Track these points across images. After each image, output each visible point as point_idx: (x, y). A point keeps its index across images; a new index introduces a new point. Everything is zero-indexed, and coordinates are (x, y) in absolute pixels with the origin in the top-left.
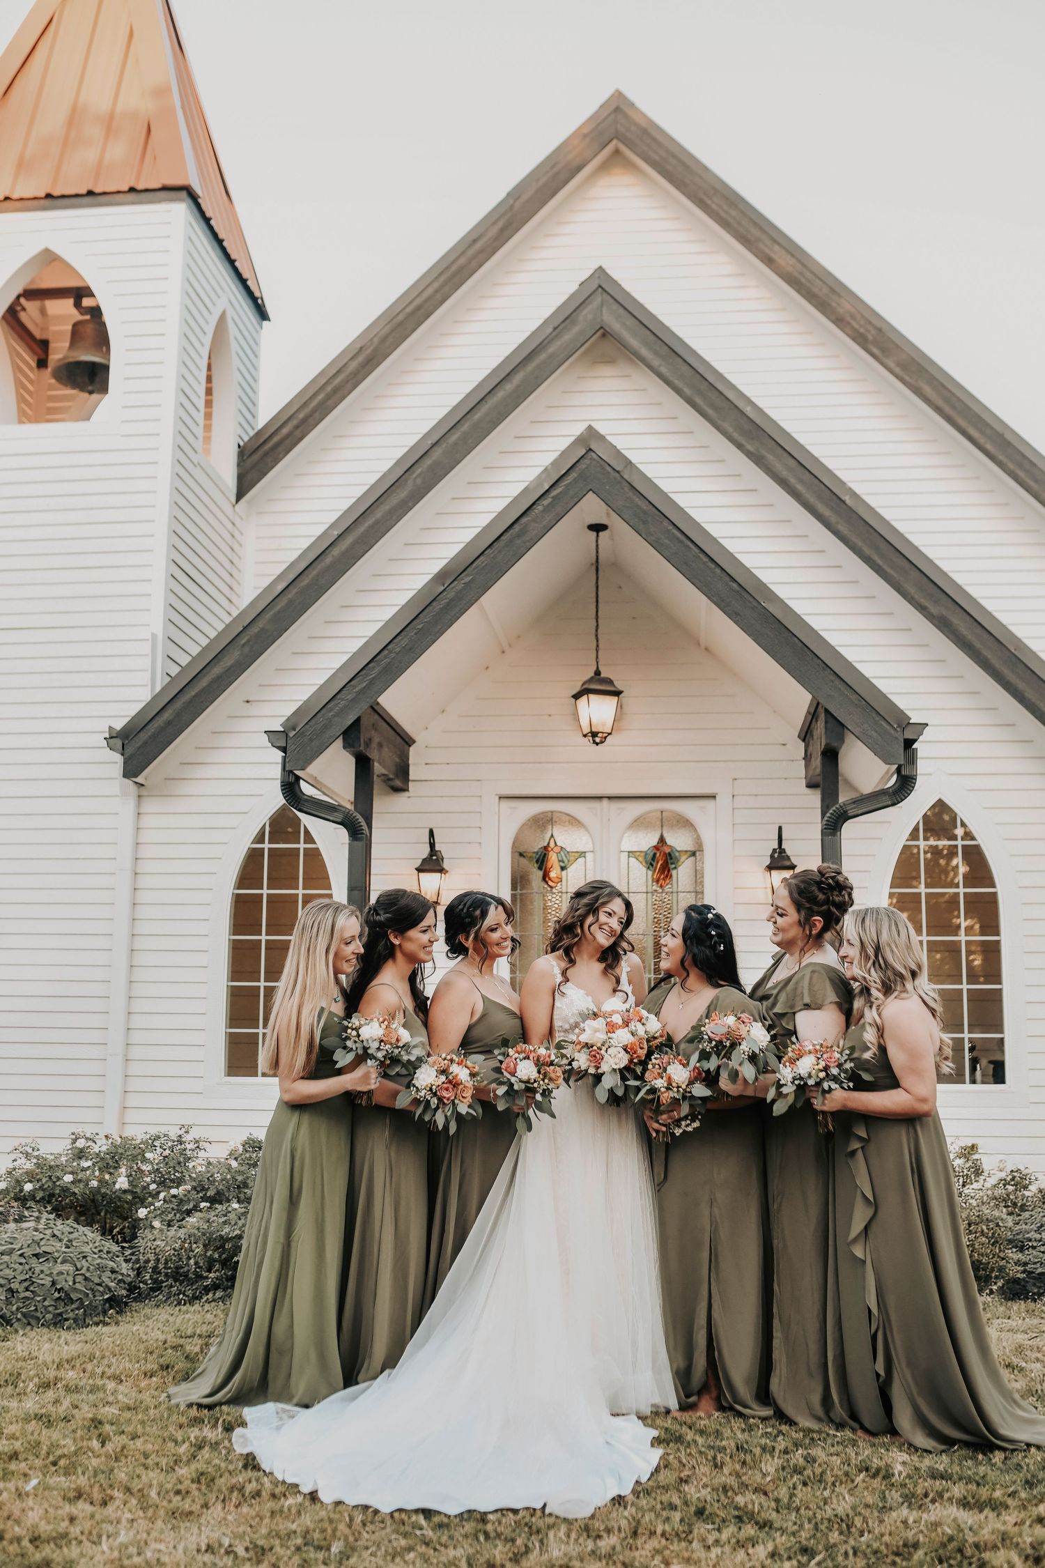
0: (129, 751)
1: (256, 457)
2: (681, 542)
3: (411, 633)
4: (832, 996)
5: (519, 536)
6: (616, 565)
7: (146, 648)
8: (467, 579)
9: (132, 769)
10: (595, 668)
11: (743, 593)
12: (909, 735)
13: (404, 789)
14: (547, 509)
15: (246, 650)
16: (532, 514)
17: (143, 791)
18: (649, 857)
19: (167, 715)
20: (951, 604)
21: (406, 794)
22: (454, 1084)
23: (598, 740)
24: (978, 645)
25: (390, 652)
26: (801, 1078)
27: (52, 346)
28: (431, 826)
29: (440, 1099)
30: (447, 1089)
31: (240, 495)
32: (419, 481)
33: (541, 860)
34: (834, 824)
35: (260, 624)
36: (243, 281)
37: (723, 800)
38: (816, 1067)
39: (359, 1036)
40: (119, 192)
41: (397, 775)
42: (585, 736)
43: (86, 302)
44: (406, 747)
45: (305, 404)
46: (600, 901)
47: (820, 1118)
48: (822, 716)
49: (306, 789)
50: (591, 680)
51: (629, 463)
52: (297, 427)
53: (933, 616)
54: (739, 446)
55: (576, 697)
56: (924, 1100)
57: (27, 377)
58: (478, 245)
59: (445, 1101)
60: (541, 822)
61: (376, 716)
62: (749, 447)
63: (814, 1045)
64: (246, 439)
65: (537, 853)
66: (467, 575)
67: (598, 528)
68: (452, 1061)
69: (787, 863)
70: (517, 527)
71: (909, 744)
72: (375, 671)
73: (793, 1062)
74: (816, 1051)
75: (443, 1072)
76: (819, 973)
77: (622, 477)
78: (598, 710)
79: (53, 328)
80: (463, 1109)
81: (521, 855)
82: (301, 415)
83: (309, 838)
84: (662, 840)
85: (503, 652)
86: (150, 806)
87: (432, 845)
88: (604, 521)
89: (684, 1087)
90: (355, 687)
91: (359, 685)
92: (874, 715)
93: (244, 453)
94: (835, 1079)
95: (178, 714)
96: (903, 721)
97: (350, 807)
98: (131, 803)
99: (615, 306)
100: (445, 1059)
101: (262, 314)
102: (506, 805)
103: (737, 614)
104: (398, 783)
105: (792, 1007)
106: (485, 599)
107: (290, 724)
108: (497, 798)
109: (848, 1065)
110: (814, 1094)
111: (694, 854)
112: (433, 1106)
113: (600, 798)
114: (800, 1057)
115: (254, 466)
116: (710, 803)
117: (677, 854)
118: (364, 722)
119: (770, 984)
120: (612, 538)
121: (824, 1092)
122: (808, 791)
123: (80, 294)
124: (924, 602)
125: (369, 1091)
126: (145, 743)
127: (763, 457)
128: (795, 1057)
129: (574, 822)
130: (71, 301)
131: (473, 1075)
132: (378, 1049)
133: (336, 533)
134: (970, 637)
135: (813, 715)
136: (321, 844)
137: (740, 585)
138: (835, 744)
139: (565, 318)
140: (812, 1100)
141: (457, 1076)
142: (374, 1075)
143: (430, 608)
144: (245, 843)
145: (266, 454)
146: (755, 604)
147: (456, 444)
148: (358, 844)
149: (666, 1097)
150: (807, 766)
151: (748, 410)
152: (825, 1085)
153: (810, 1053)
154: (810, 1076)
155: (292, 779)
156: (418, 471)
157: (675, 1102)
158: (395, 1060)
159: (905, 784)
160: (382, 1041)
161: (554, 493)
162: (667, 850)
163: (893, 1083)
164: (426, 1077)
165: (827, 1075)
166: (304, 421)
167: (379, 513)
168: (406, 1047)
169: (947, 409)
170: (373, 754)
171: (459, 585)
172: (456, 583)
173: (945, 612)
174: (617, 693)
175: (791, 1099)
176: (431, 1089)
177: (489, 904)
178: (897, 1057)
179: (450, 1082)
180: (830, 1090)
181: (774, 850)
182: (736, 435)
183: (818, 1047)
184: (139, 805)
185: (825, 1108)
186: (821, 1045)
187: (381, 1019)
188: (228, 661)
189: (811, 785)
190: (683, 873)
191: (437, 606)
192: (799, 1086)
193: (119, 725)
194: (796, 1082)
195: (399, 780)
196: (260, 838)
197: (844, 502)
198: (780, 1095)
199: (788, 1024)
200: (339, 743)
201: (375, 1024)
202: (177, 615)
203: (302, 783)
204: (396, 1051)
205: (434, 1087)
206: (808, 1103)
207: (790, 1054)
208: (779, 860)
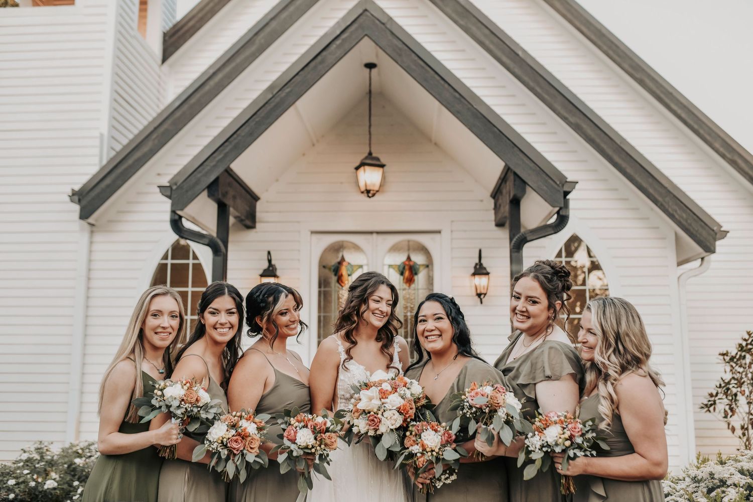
0: (83, 203)
1: (174, 38)
2: (423, 67)
4: (568, 369)
6: (381, 94)
7: (97, 142)
8: (288, 90)
9: (85, 215)
10: (368, 151)
11: (463, 100)
12: (566, 189)
13: (253, 227)
14: (338, 47)
15: (156, 141)
16: (329, 49)
17: (94, 229)
18: (401, 269)
19: (107, 181)
20: (582, 116)
21: (254, 230)
22: (244, 436)
23: (370, 195)
24: (598, 140)
25: (238, 136)
26: (548, 446)
28: (269, 249)
29: (230, 452)
30: (236, 441)
31: (164, 60)
32: (263, 41)
33: (337, 270)
34: (518, 245)
35: (165, 126)
37: (446, 234)
38: (563, 436)
39: (163, 395)
41: (247, 217)
42: (362, 192)
44: (254, 201)
45: (202, 9)
46: (369, 291)
47: (563, 481)
48: (512, 177)
49: (187, 224)
50: (366, 158)
51: (390, 19)
52: (197, 22)
53: (572, 123)
54: (456, 22)
55: (357, 168)
56: (658, 464)
59: (235, 452)
60: (337, 248)
61: (231, 179)
62: (462, 22)
63: (558, 416)
64: (168, 28)
65: (333, 266)
66: (288, 88)
67: (370, 66)
68: (241, 417)
69: (485, 272)
70: (319, 58)
71: (565, 195)
72: (228, 147)
73: (541, 430)
74: (562, 423)
75: (234, 426)
76: (556, 349)
77: (386, 28)
78: (370, 176)
80: (251, 458)
81: (324, 267)
82: (200, 15)
83: (195, 257)
84: (409, 258)
85: (314, 145)
86: (98, 237)
87: (270, 261)
88: (374, 60)
89: (437, 450)
90: (215, 158)
91: (219, 157)
92: (544, 176)
93: (166, 36)
94: (580, 447)
95: (114, 181)
96: (563, 180)
97: (215, 235)
98: (86, 236)
100: (235, 416)
102: (315, 237)
103: (458, 112)
104: (248, 223)
105: (534, 379)
106: (299, 103)
107: (173, 182)
108: (309, 233)
109: (590, 435)
110: (560, 460)
111: (427, 266)
112: (223, 457)
113: (371, 233)
114: (547, 426)
115: (172, 44)
116: (437, 236)
117: (417, 267)
118: (221, 180)
119: (511, 359)
120: (379, 74)
121: (569, 458)
122: (496, 228)
124: (566, 114)
125: (172, 446)
126: (93, 199)
128: (542, 426)
129: (357, 248)
131: (260, 429)
132: (179, 407)
133: (211, 71)
135: (503, 179)
136: (201, 260)
137: (460, 95)
138: (519, 195)
140: (557, 465)
141: (245, 429)
142: (176, 432)
143: (263, 108)
144: (156, 260)
145: (179, 38)
146: (470, 106)
148: (219, 259)
149: (421, 461)
150: (496, 214)
152: (571, 453)
153: (556, 423)
154: (557, 445)
155: (177, 217)
156: (262, 35)
157: (430, 465)
158: (193, 418)
159: (562, 220)
160: (183, 400)
161: (344, 36)
162: (411, 263)
163: (629, 448)
164: (218, 432)
165: (572, 443)
167: (238, 60)
168: (206, 407)
169: (569, 15)
170: (228, 201)
171: (283, 94)
172: (280, 92)
173: (579, 121)
174: (382, 166)
175: (538, 464)
176: (222, 442)
177: (281, 292)
178: (631, 424)
179: (239, 435)
180: (575, 456)
181: (476, 264)
182: (454, 15)
183: (563, 418)
184: (91, 237)
185: (568, 473)
186: (566, 417)
187: (184, 382)
188: (145, 149)
189: (500, 224)
190: (421, 278)
191: (268, 107)
192: (546, 453)
193: (77, 187)
194: (545, 449)
195: (249, 221)
196: (165, 257)
197: (518, 55)
198: (529, 461)
199: (530, 393)
200: (205, 193)
201: (179, 386)
202: (116, 122)
203: (184, 220)
204: (195, 410)
205: (225, 440)
206: (553, 469)
207: (538, 424)
208: (480, 270)
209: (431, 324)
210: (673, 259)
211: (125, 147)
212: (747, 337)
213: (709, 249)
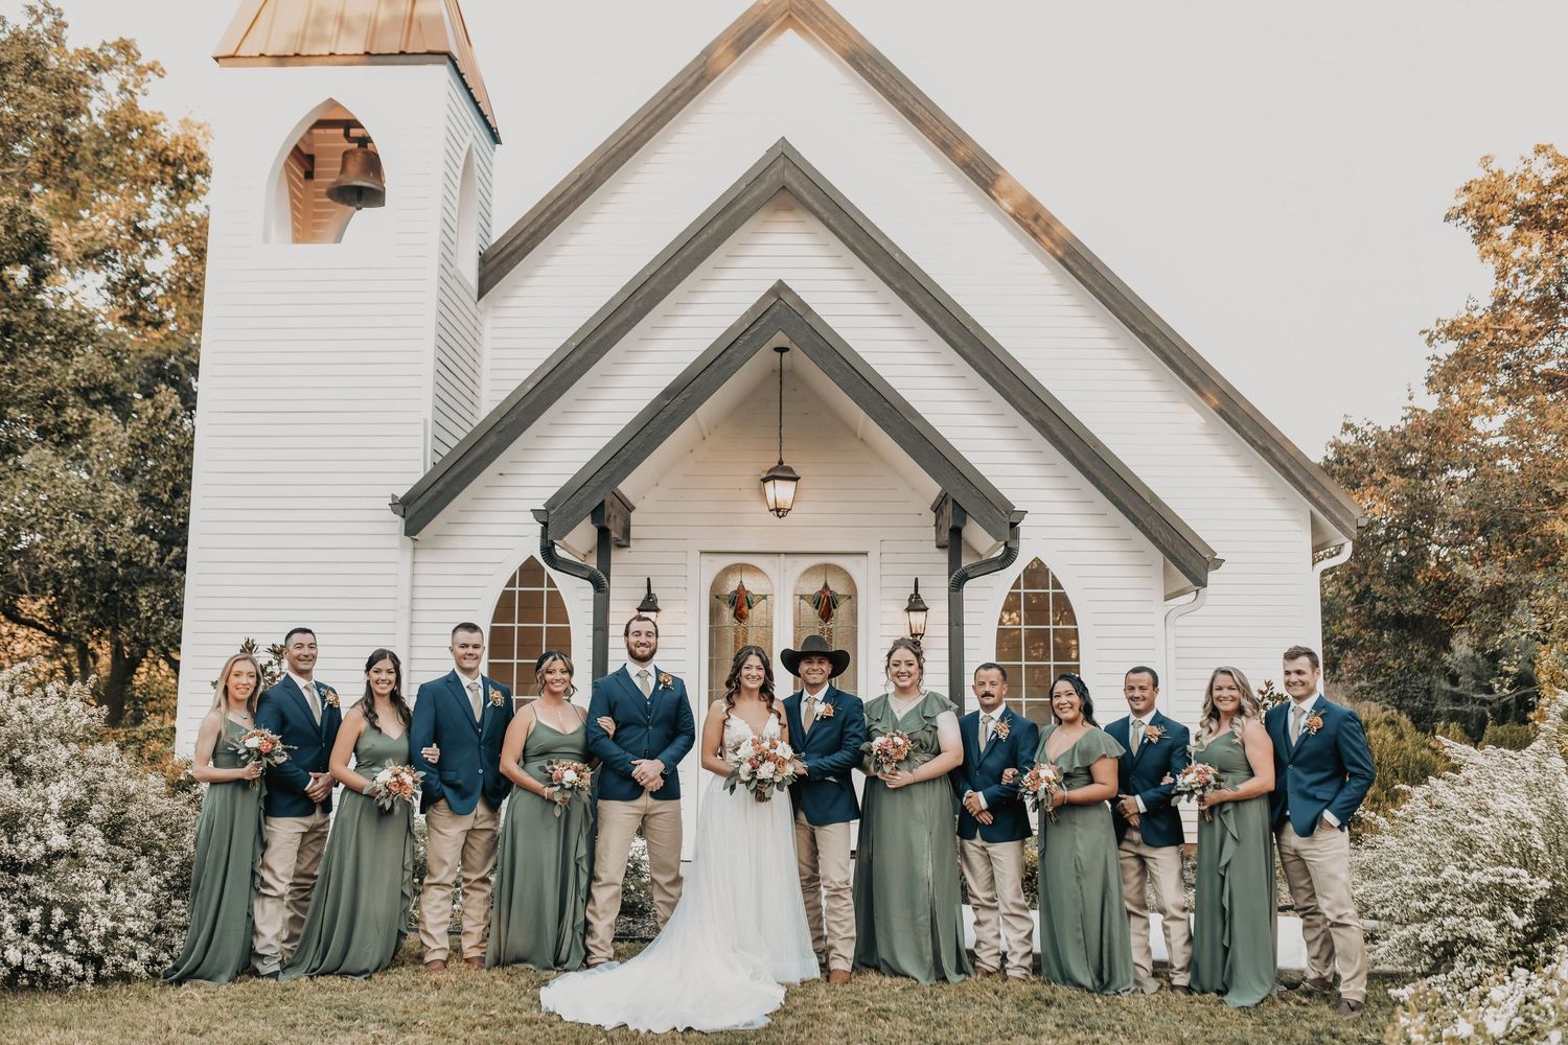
0: (408, 515)
1: (494, 263)
3: (643, 436)
5: (725, 363)
6: (792, 371)
7: (418, 430)
8: (687, 396)
9: (412, 529)
10: (778, 459)
11: (894, 411)
12: (1013, 519)
13: (628, 546)
14: (747, 343)
15: (503, 435)
16: (735, 347)
17: (418, 545)
18: (816, 601)
19: (439, 487)
20: (1048, 411)
21: (629, 549)
23: (781, 514)
24: (1066, 442)
25: (627, 451)
27: (317, 160)
28: (648, 575)
31: (481, 294)
32: (640, 305)
33: (733, 601)
34: (958, 582)
36: (484, 117)
37: (874, 556)
40: (391, 54)
41: (623, 536)
42: (771, 510)
43: (354, 132)
44: (629, 513)
45: (535, 221)
48: (950, 505)
49: (560, 552)
50: (775, 469)
51: (808, 309)
52: (528, 239)
53: (1034, 420)
54: (889, 284)
55: (765, 480)
57: (297, 187)
58: (678, 93)
60: (734, 570)
61: (615, 498)
62: (897, 286)
64: (486, 248)
65: (729, 596)
66: (686, 393)
67: (781, 350)
69: (922, 606)
70: (724, 357)
71: (1013, 525)
72: (616, 465)
77: (804, 320)
78: (781, 492)
79: (317, 145)
81: (717, 597)
83: (551, 583)
84: (826, 586)
85: (704, 439)
86: (422, 556)
87: (649, 590)
88: (786, 346)
90: (600, 477)
92: (988, 504)
93: (484, 259)
96: (1008, 508)
97: (594, 566)
98: (409, 554)
99: (795, 170)
101: (495, 138)
102: (705, 558)
104: (624, 543)
106: (699, 411)
107: (552, 504)
108: (699, 553)
111: (850, 597)
113: (779, 554)
115: (492, 271)
116: (863, 559)
117: (837, 598)
118: (607, 503)
122: (938, 551)
123: (349, 124)
124: (1027, 408)
126: (422, 509)
127: (908, 293)
129: (757, 571)
130: (342, 131)
134: (1061, 436)
135: (942, 499)
136: (560, 588)
137: (890, 404)
138: (959, 525)
139: (755, 177)
143: (658, 418)
144: (500, 586)
145: (502, 261)
147: (669, 275)
148: (600, 595)
150: (937, 532)
151: (897, 257)
155: (549, 545)
156: (639, 296)
159: (1011, 554)
161: (752, 331)
162: (829, 595)
166: (534, 234)
167: (608, 329)
170: (611, 527)
171: (680, 400)
172: (678, 398)
173: (1042, 417)
174: (796, 479)
181: (912, 596)
182: (887, 275)
184: (414, 556)
188: (487, 444)
189: (941, 547)
190: (841, 615)
191: (663, 416)
193: (401, 493)
195: (625, 539)
196: (511, 583)
197: (968, 330)
200: (587, 520)
202: (444, 404)
203: (558, 548)
208: (916, 604)
209: (1064, 699)
210: (1159, 592)
211: (461, 443)
212: (1264, 688)
213: (1200, 582)
